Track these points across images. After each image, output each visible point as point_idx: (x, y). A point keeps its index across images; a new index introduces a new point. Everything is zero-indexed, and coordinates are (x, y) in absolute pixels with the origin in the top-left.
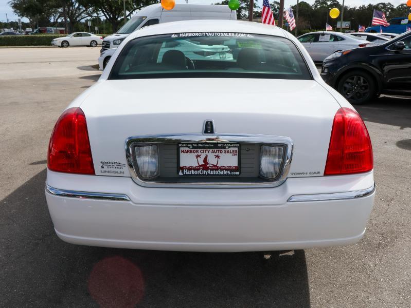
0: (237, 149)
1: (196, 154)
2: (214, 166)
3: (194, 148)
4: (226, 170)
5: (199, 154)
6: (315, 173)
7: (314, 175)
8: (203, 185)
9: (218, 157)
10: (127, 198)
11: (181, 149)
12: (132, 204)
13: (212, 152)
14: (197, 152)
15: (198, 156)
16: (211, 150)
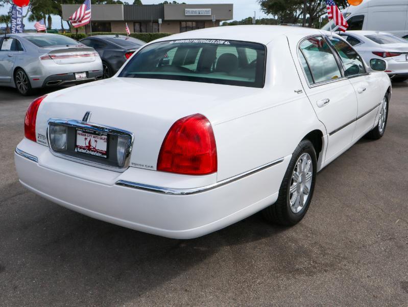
0: (106, 137)
1: (85, 137)
2: (94, 148)
3: (84, 132)
4: (100, 153)
5: (87, 137)
6: (149, 167)
7: (149, 168)
8: (93, 164)
9: (96, 141)
10: (36, 160)
11: (78, 132)
12: (38, 165)
13: (94, 137)
14: (85, 135)
15: (86, 139)
16: (93, 135)
